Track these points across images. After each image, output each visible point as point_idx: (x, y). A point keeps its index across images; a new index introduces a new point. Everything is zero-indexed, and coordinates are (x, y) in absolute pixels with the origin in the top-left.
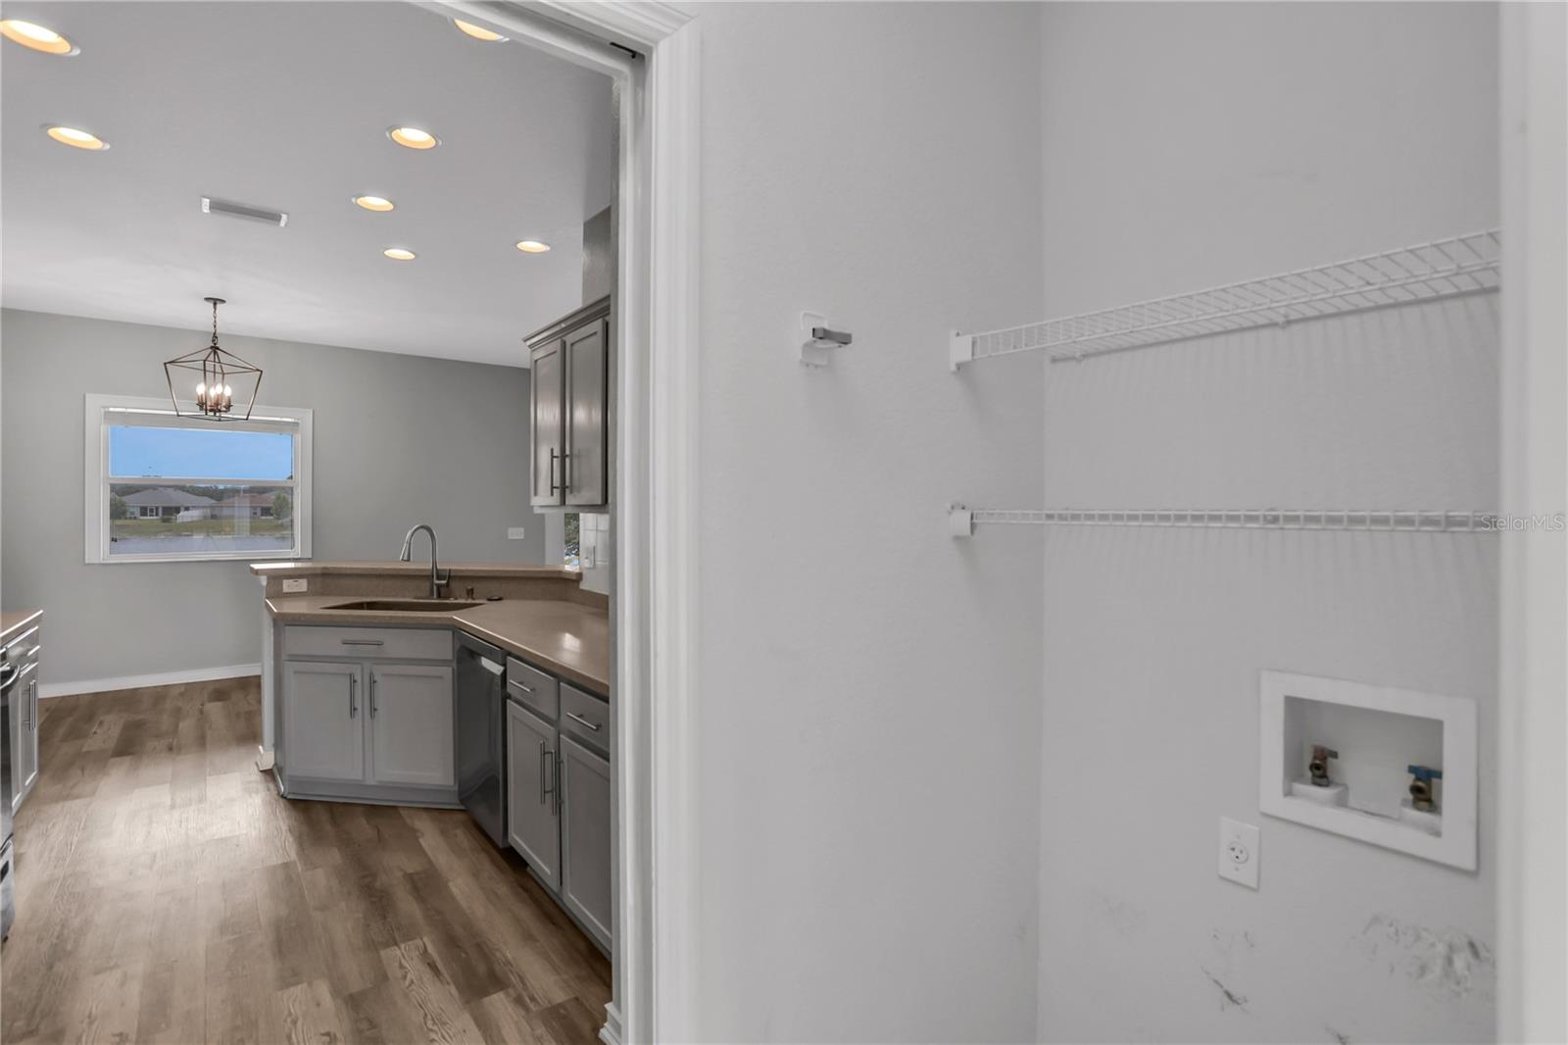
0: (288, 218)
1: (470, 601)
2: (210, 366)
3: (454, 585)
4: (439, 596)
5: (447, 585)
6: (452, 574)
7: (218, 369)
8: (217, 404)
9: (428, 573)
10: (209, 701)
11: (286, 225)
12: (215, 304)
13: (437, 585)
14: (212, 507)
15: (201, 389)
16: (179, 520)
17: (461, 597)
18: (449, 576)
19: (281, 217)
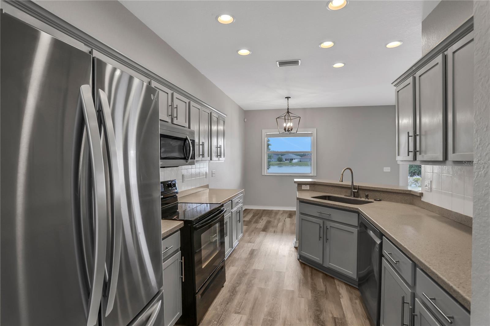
0: (301, 61)
1: (367, 200)
2: (286, 117)
3: (360, 192)
4: (354, 196)
5: (358, 192)
6: (359, 188)
7: (289, 118)
8: (289, 129)
9: (350, 187)
10: (287, 218)
11: (301, 64)
12: (288, 99)
13: (353, 191)
14: (300, 159)
15: (285, 125)
16: (293, 162)
17: (363, 198)
18: (358, 188)
19: (298, 61)
